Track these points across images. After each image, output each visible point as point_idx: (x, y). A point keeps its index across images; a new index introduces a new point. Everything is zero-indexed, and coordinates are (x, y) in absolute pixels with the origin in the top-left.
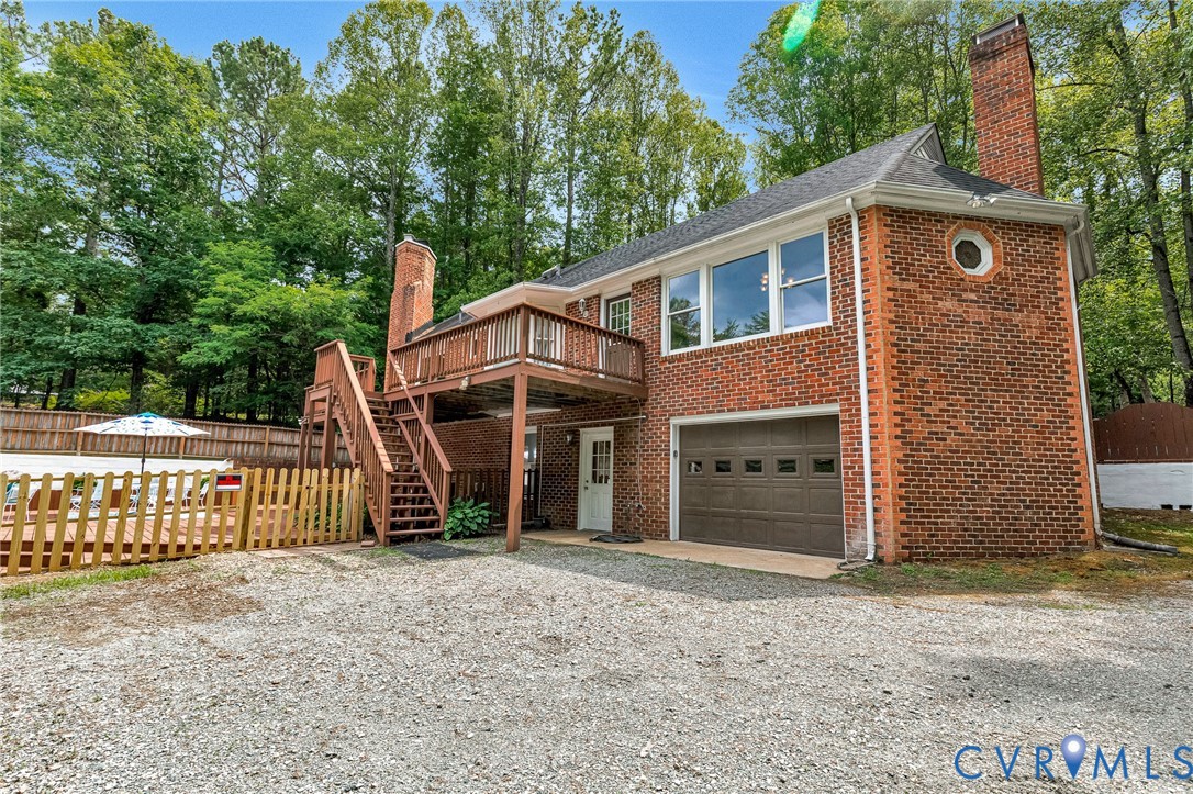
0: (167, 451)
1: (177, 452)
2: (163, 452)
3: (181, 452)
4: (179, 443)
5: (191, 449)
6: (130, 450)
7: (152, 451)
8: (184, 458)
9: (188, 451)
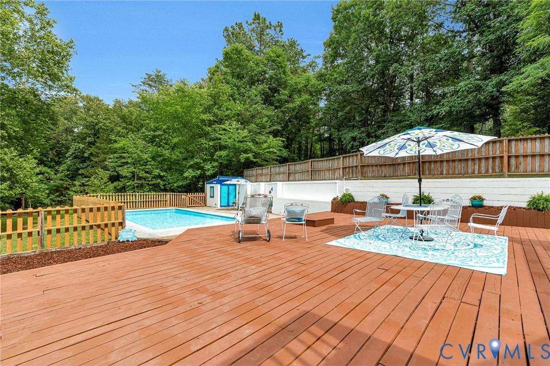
0: (490, 171)
1: (502, 170)
2: (487, 171)
3: (505, 170)
4: (502, 163)
5: (517, 167)
6: (457, 172)
7: (476, 172)
8: (510, 176)
9: (513, 169)
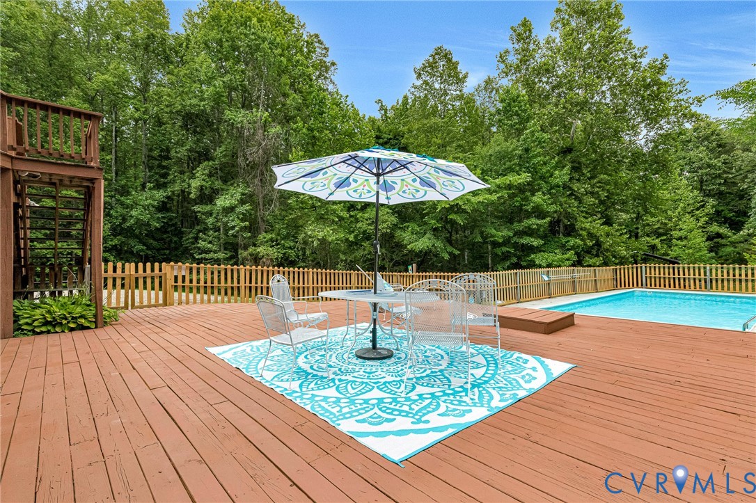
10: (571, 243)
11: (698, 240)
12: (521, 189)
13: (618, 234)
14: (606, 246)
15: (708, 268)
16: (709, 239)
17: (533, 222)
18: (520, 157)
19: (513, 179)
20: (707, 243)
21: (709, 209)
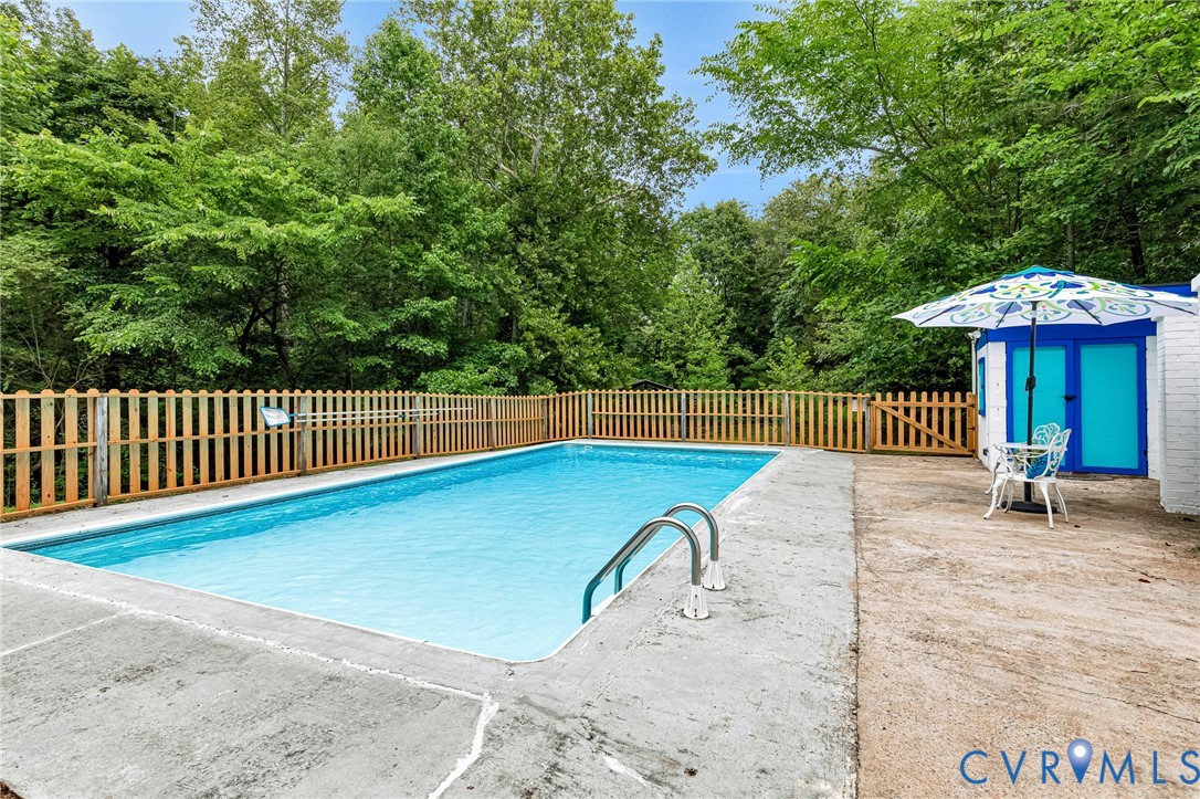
10: (507, 355)
11: (717, 365)
12: (401, 231)
13: (590, 341)
14: (569, 360)
15: (683, 397)
16: (732, 364)
17: (424, 306)
18: (406, 165)
19: (382, 205)
20: (728, 370)
21: (730, 324)
